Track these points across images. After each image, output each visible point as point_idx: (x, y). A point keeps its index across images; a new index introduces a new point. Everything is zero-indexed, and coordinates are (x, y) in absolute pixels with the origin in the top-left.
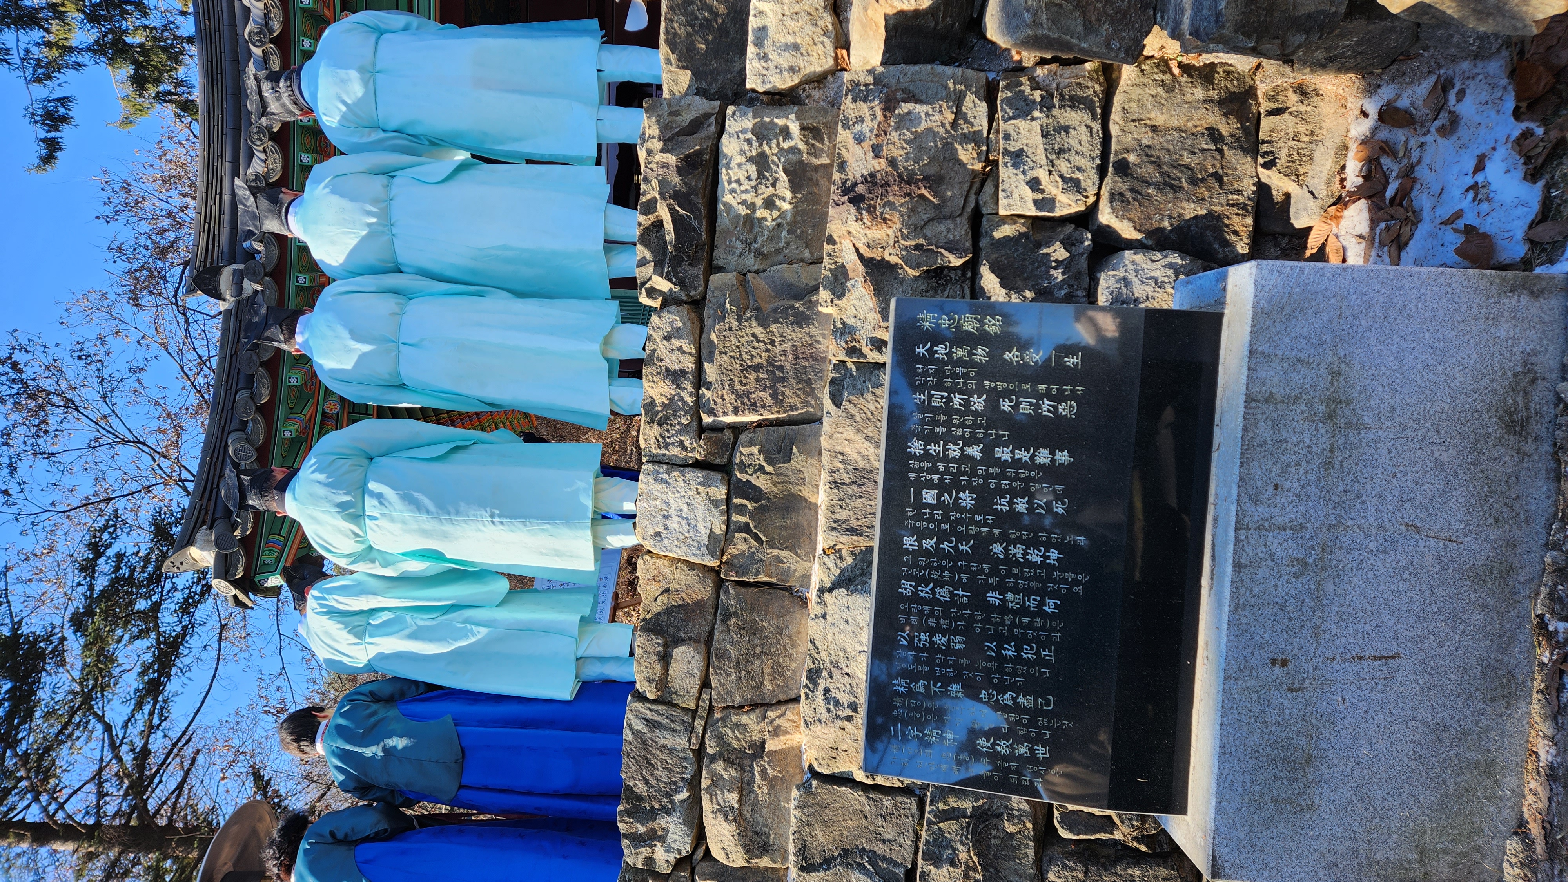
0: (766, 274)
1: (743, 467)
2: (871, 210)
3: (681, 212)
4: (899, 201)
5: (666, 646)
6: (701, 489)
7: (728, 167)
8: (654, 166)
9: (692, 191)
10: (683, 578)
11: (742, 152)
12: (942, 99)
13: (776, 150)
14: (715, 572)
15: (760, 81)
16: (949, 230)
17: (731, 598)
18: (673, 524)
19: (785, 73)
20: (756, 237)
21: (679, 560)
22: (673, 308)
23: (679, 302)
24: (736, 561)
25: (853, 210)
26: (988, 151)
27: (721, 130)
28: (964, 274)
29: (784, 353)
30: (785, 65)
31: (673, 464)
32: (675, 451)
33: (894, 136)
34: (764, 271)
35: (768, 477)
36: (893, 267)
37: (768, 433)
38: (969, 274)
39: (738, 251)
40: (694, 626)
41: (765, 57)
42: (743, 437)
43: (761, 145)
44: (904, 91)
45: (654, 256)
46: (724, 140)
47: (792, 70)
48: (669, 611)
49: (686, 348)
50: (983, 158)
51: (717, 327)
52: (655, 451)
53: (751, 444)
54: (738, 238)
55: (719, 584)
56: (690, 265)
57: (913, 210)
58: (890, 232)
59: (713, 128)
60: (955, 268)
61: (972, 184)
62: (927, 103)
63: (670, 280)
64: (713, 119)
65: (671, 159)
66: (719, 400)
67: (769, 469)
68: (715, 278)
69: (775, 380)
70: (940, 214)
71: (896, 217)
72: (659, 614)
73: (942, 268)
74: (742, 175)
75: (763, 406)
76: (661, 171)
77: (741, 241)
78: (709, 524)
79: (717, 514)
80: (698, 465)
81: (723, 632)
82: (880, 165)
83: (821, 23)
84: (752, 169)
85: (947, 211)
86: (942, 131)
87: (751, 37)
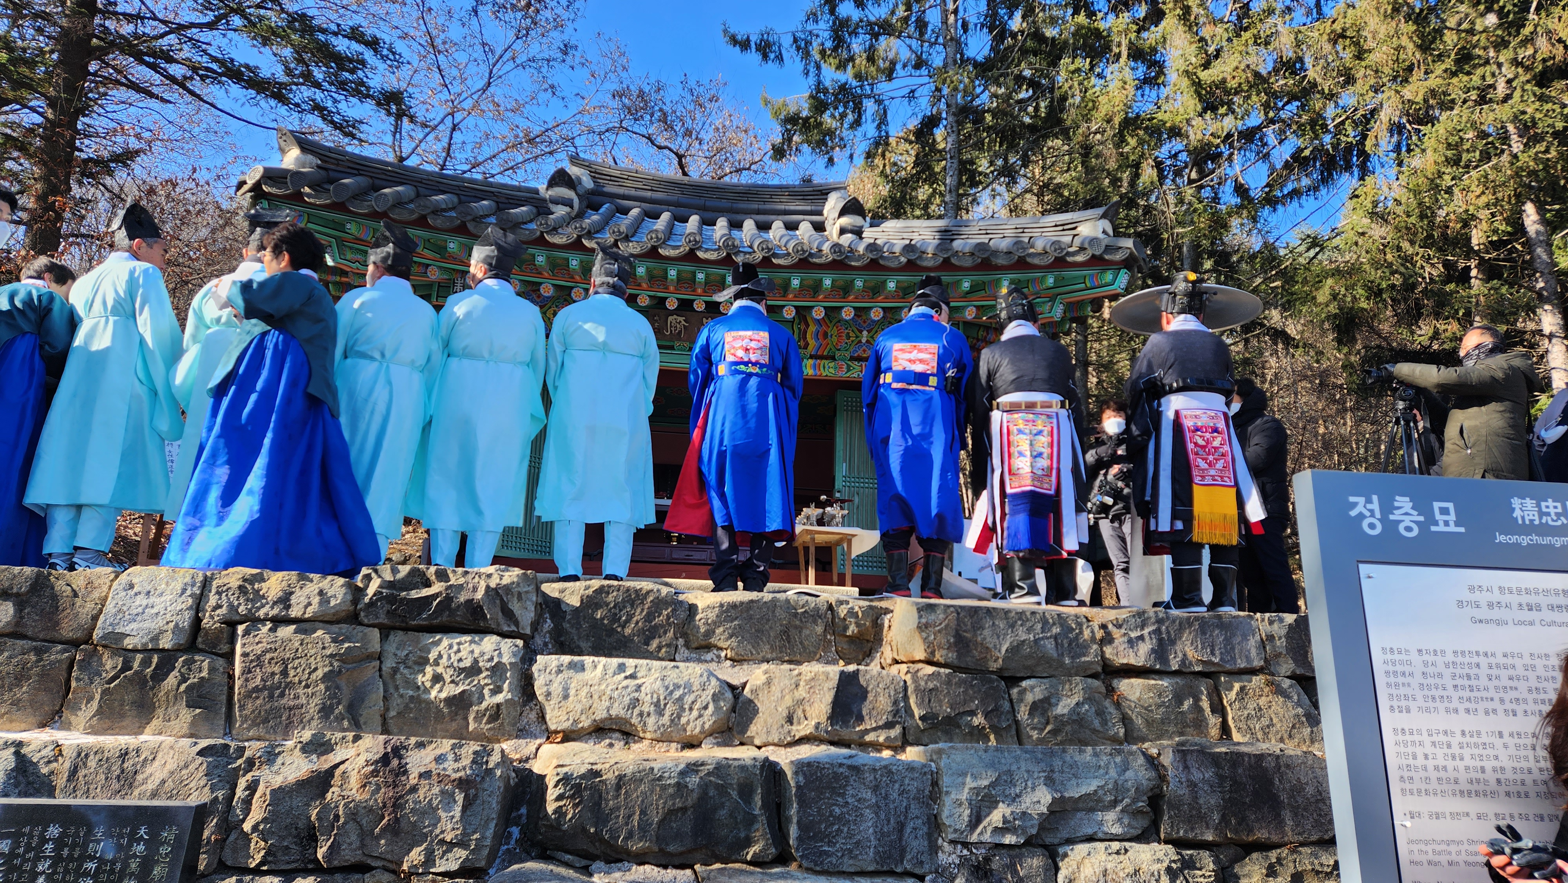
0: (377, 677)
1: (189, 663)
2: (375, 773)
3: (435, 603)
4: (380, 797)
5: (18, 595)
6: (172, 625)
7: (471, 642)
8: (477, 579)
9: (453, 612)
10: (86, 609)
11: (482, 654)
12: (464, 829)
13: (482, 683)
14: (88, 640)
15: (541, 667)
16: (350, 844)
17: (57, 654)
18: (141, 600)
19: (545, 689)
20: (409, 668)
21: (103, 606)
22: (349, 597)
23: (355, 601)
24: (96, 659)
25: (377, 757)
26: (418, 874)
27: (504, 635)
28: (311, 861)
29: (297, 697)
30: (552, 689)
31: (199, 601)
32: (213, 600)
33: (436, 790)
34: (381, 676)
35: (175, 687)
36: (323, 795)
37: (220, 685)
38: (310, 866)
39: (399, 653)
40: (34, 621)
41: (559, 671)
42: (221, 662)
43: (487, 669)
44: (476, 796)
45: (399, 581)
46: (495, 638)
47: (548, 694)
48: (55, 598)
49: (310, 610)
50: (412, 870)
51: (327, 636)
52: (215, 584)
53: (212, 670)
54: (410, 652)
55: (75, 644)
56: (388, 612)
57: (371, 810)
58: (354, 791)
59: (506, 628)
60: (316, 852)
61: (389, 861)
62: (462, 817)
63: (375, 595)
64: (513, 628)
65: (479, 595)
66: (257, 639)
67: (183, 687)
68: (376, 633)
69: (272, 689)
70: (366, 835)
71: (366, 796)
72: (53, 588)
73: (316, 841)
74: (463, 654)
75: (247, 680)
76: (470, 586)
77: (407, 655)
78: (134, 633)
79: (144, 641)
80: (197, 622)
81: (23, 649)
82: (413, 779)
83: (583, 717)
84: (467, 663)
85: (368, 841)
86: (438, 831)
87: (576, 658)
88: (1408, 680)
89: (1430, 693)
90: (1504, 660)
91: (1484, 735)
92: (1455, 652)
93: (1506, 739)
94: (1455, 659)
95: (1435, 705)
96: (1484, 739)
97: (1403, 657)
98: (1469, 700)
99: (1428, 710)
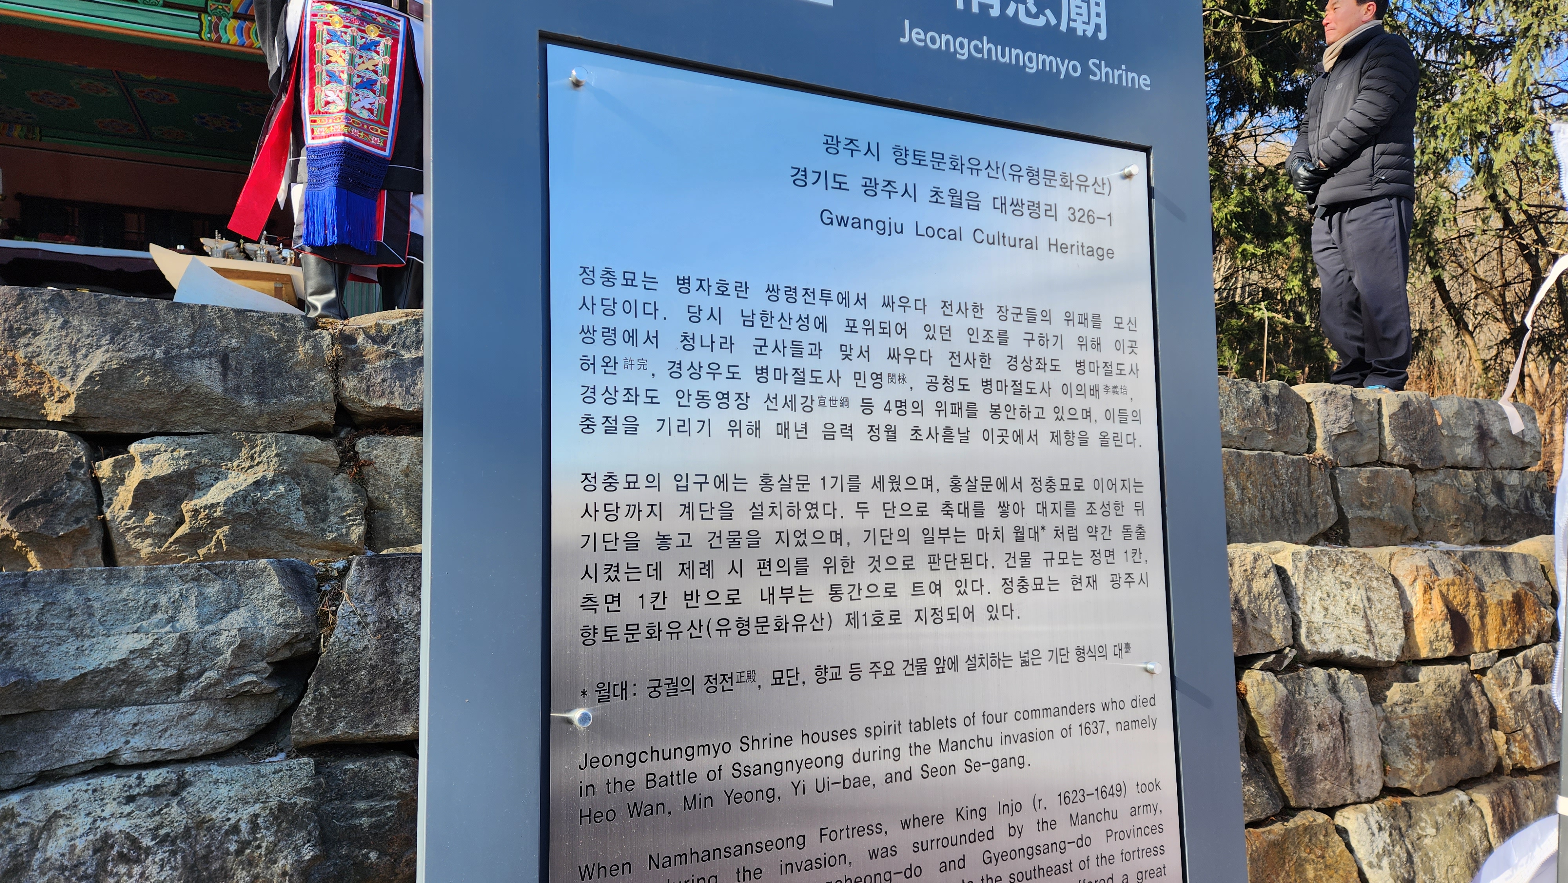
88: (644, 350)
89: (694, 387)
90: (886, 315)
91: (815, 482)
92: (772, 291)
93: (867, 493)
94: (769, 307)
95: (704, 414)
96: (816, 493)
97: (638, 294)
98: (790, 403)
99: (684, 426)
